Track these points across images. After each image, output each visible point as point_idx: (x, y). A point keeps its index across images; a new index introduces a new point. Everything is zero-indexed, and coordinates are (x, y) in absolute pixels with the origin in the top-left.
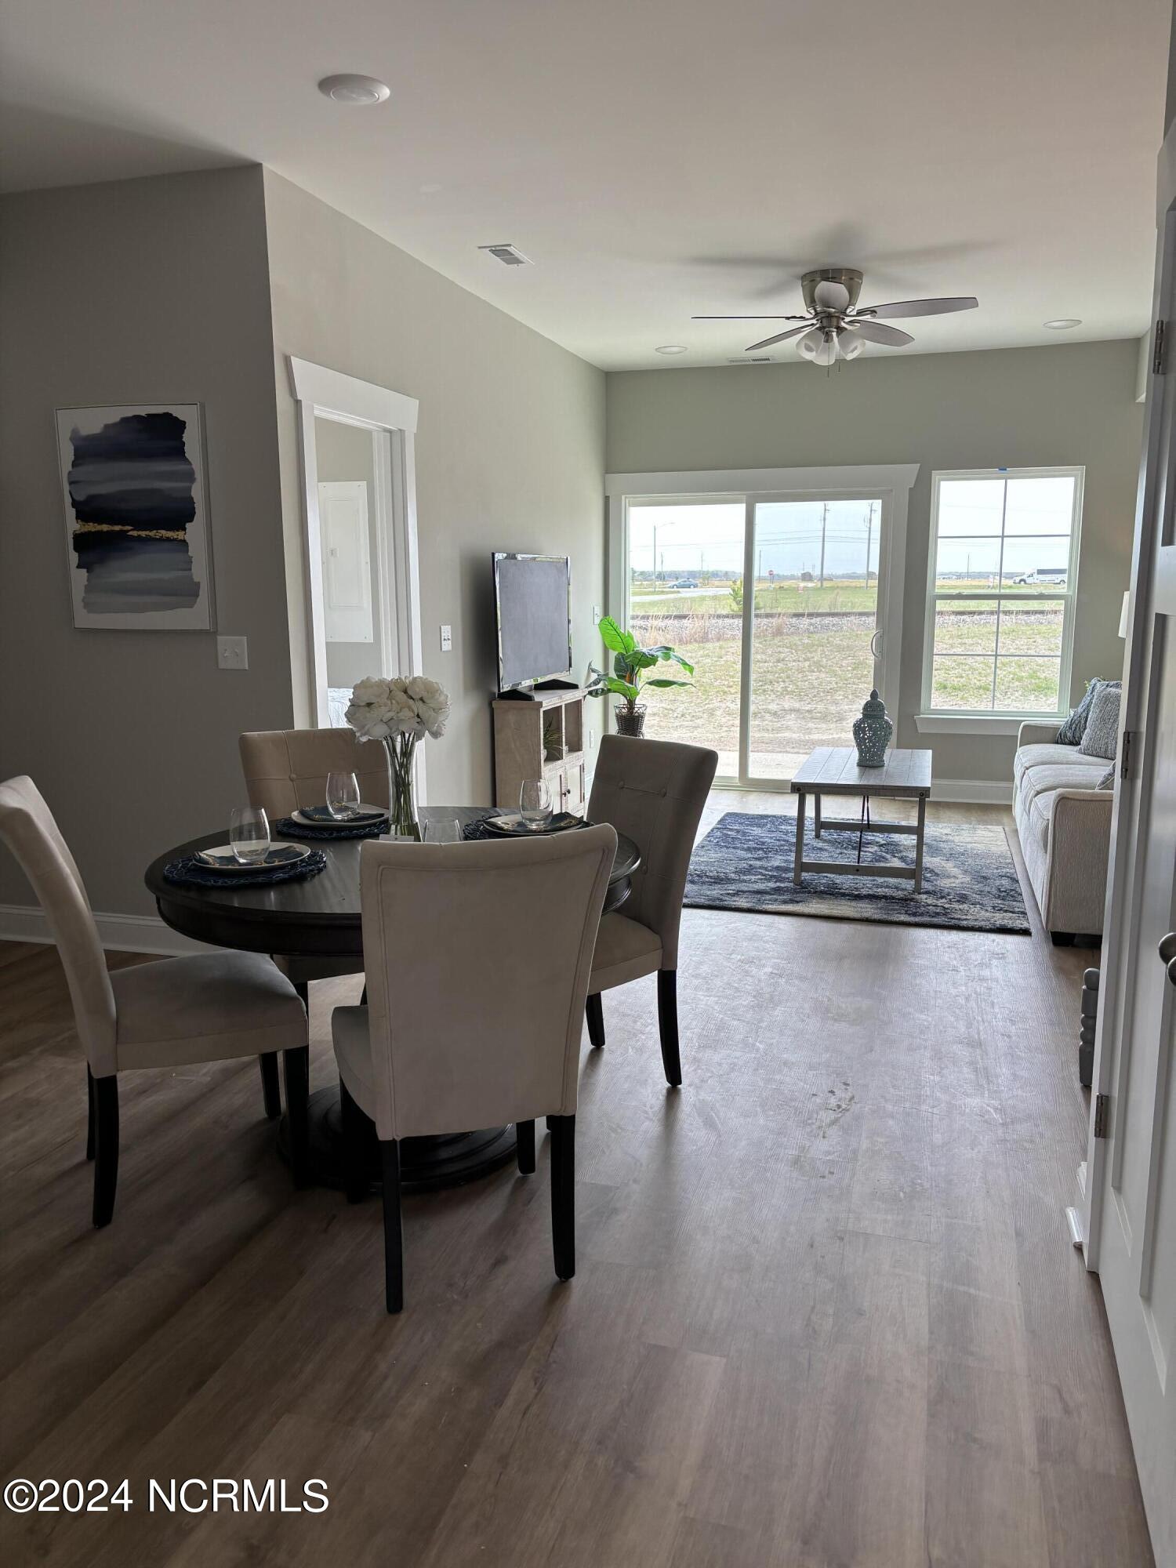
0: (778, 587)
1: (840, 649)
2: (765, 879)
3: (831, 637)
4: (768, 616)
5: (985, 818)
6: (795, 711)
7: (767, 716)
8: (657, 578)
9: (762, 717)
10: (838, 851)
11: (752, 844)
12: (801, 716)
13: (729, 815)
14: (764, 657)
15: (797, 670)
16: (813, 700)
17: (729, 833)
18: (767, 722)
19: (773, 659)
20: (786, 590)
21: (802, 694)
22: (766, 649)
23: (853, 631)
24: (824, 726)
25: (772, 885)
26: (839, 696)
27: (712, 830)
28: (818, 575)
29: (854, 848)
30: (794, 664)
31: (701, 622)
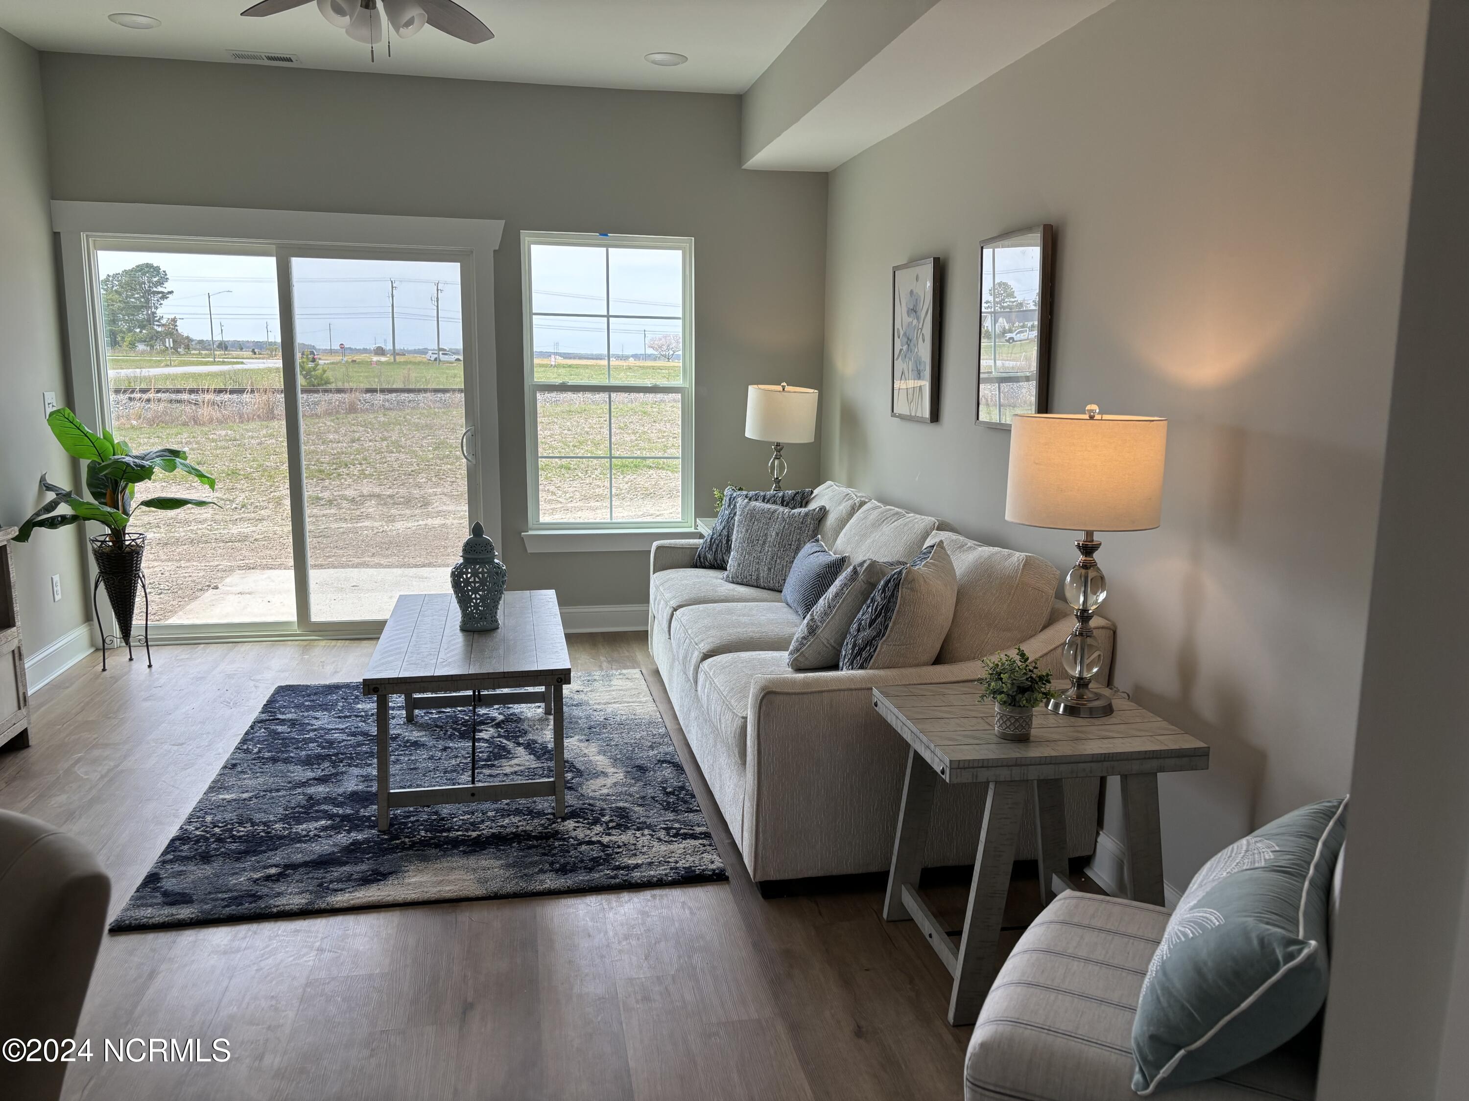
0: (350, 360)
1: (417, 427)
2: (332, 827)
3: (408, 414)
4: (339, 391)
5: (615, 655)
6: (374, 496)
7: (345, 504)
8: (218, 347)
9: (338, 504)
10: (441, 744)
11: (314, 748)
12: (382, 502)
13: (283, 691)
14: (337, 437)
15: (375, 450)
16: (393, 485)
17: (280, 728)
18: (344, 510)
19: (347, 439)
20: (359, 363)
21: (381, 477)
22: (339, 428)
23: (430, 408)
24: (408, 512)
25: (343, 839)
26: (421, 479)
27: (252, 727)
28: (390, 350)
29: (463, 736)
30: (370, 444)
31: (265, 397)
